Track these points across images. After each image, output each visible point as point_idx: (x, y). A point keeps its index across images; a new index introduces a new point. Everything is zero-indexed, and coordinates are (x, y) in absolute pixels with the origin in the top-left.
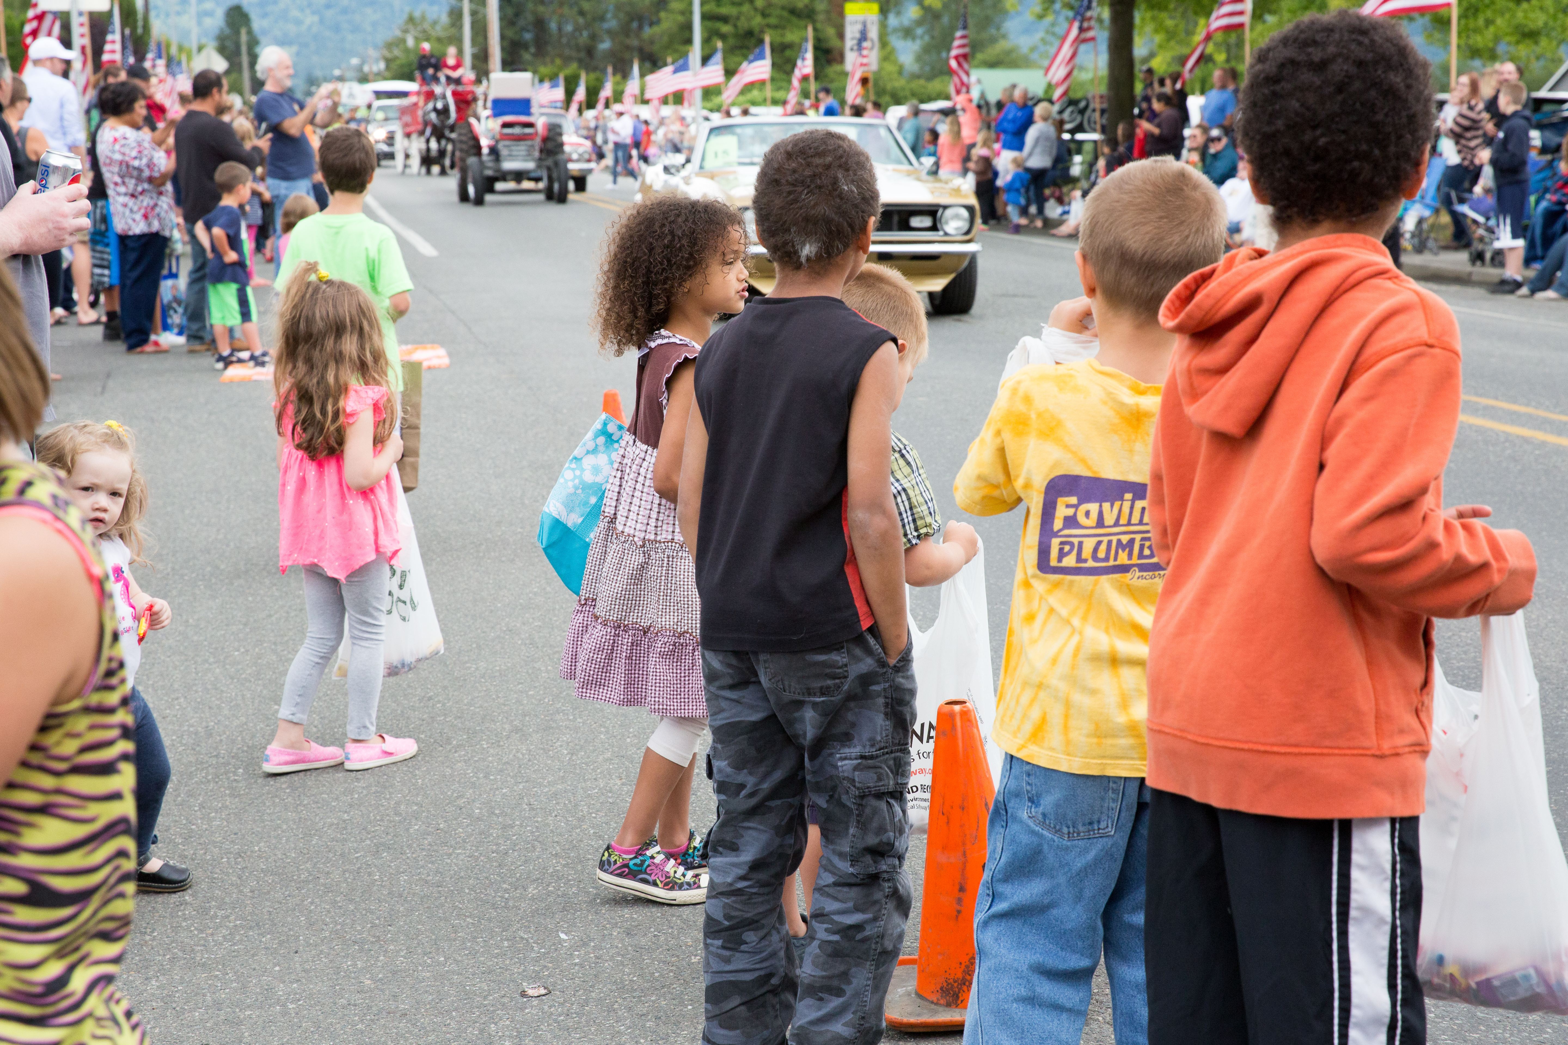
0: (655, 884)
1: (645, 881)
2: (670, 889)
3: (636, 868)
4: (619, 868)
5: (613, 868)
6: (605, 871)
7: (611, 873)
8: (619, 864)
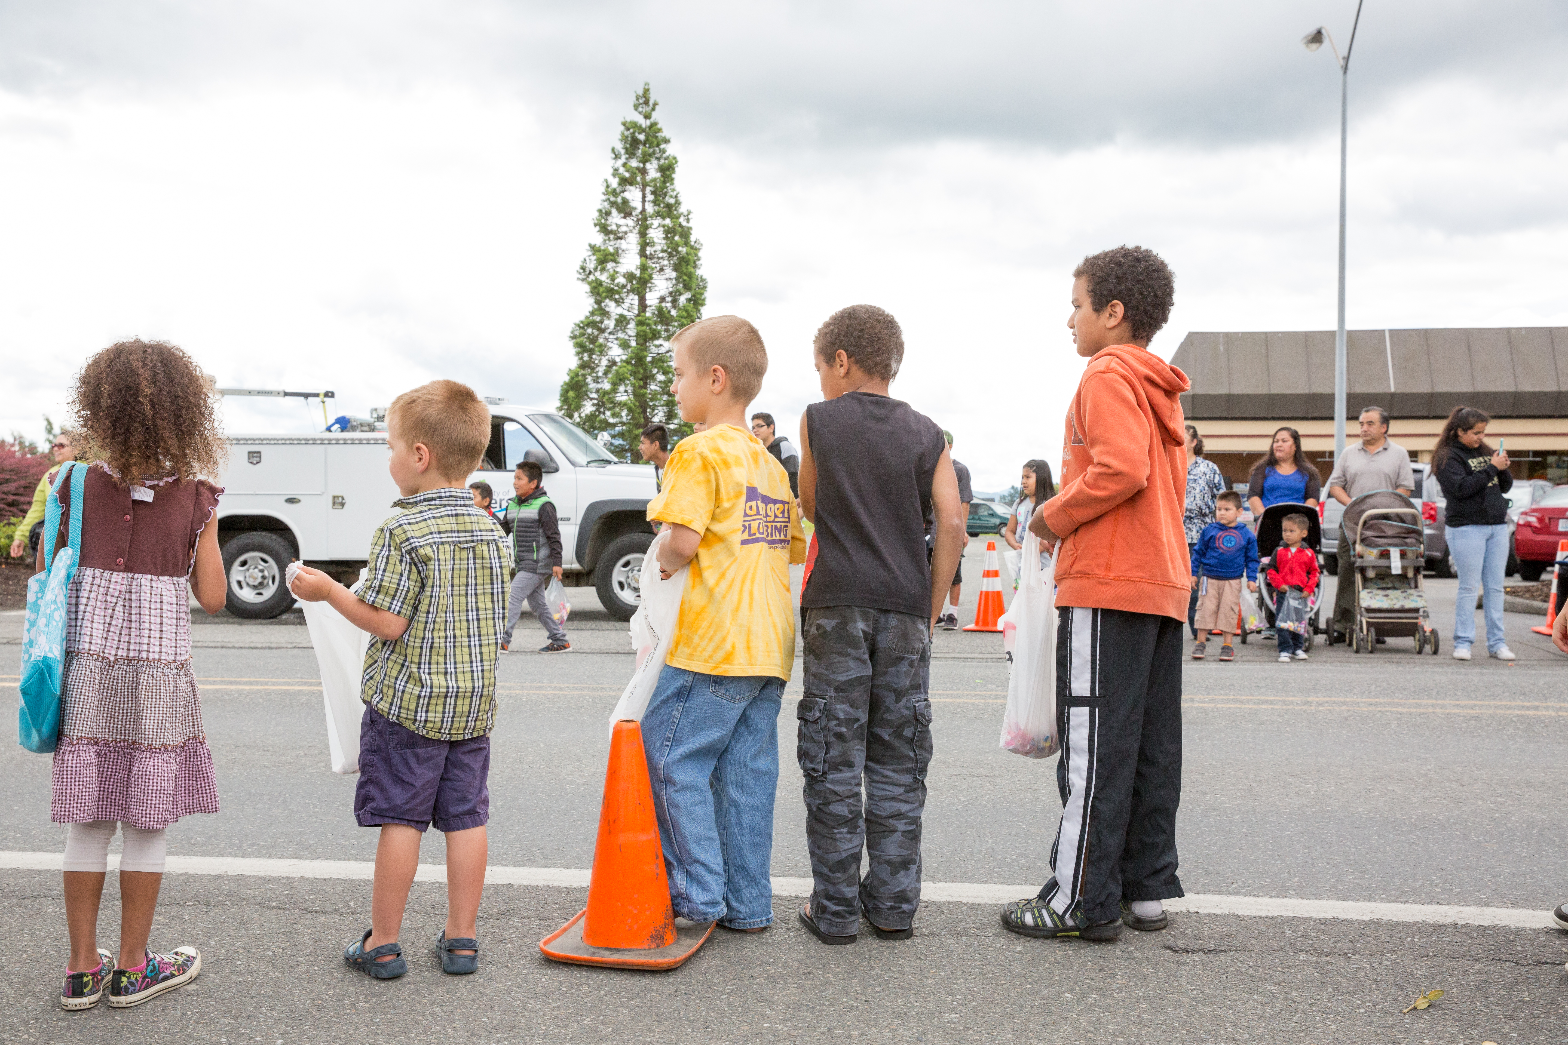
0: (173, 976)
1: (166, 978)
2: (184, 973)
3: (153, 974)
4: (143, 982)
5: (138, 985)
6: (132, 993)
7: (139, 991)
8: (140, 980)
